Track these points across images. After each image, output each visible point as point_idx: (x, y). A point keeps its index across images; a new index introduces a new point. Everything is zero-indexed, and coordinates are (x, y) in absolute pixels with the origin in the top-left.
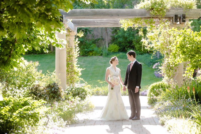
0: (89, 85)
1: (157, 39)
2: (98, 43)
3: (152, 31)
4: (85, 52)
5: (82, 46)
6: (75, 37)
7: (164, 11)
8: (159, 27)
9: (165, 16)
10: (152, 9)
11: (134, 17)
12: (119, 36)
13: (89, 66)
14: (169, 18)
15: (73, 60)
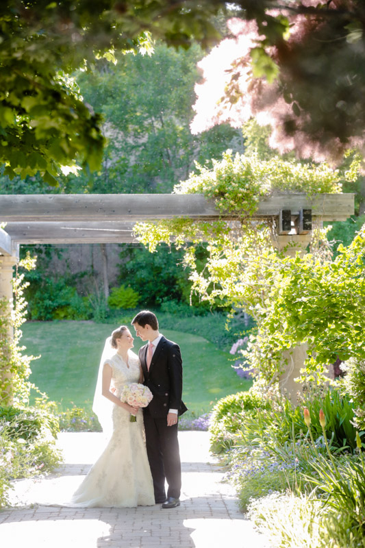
0: (52, 403)
1: (237, 275)
2: (81, 283)
3: (222, 252)
4: (46, 308)
5: (38, 294)
6: (14, 270)
7: (254, 201)
8: (241, 243)
9: (257, 212)
10: (222, 194)
11: (173, 216)
12: (138, 264)
13: (55, 347)
14: (269, 219)
15: (8, 333)
